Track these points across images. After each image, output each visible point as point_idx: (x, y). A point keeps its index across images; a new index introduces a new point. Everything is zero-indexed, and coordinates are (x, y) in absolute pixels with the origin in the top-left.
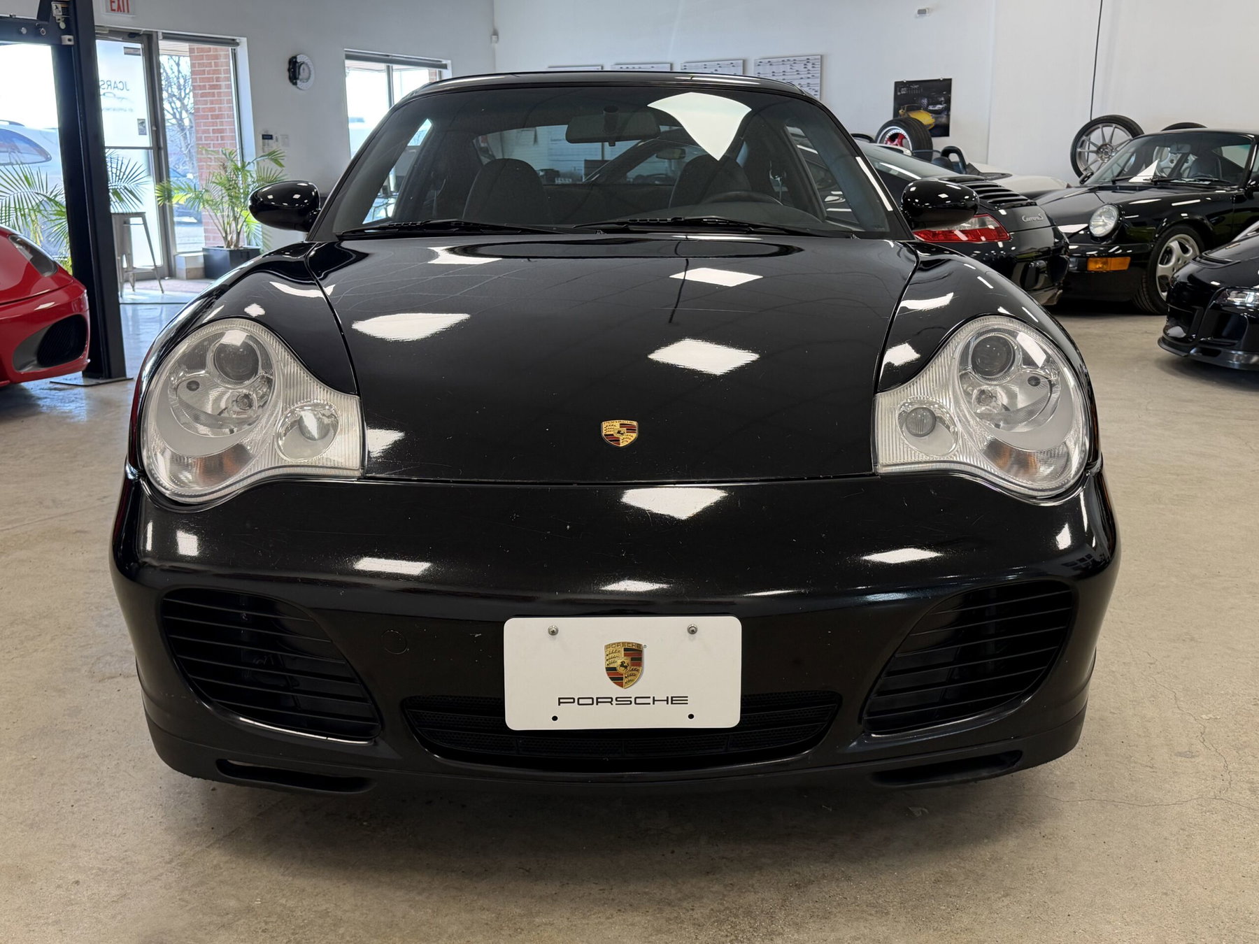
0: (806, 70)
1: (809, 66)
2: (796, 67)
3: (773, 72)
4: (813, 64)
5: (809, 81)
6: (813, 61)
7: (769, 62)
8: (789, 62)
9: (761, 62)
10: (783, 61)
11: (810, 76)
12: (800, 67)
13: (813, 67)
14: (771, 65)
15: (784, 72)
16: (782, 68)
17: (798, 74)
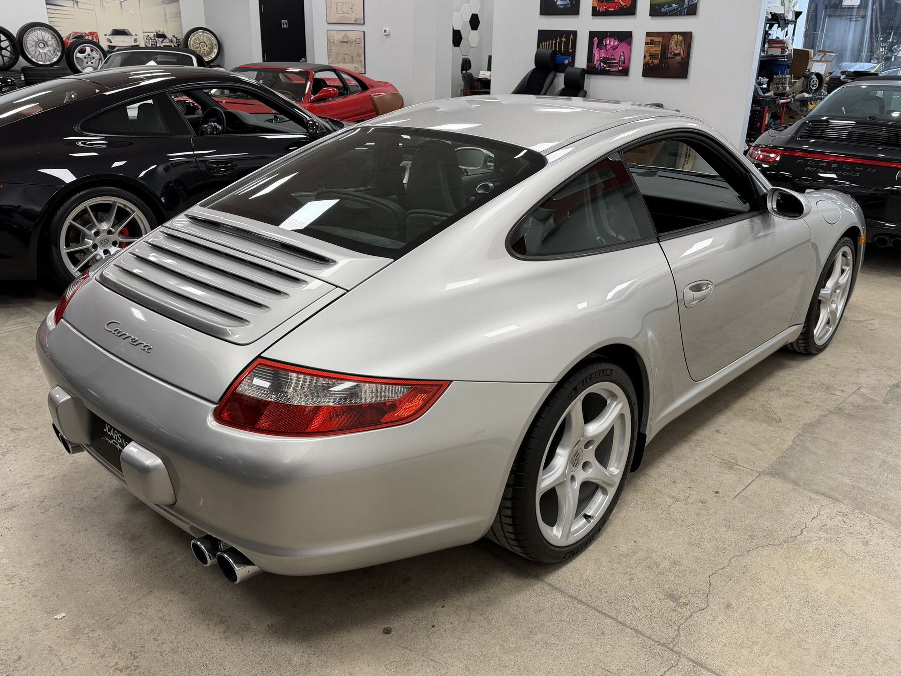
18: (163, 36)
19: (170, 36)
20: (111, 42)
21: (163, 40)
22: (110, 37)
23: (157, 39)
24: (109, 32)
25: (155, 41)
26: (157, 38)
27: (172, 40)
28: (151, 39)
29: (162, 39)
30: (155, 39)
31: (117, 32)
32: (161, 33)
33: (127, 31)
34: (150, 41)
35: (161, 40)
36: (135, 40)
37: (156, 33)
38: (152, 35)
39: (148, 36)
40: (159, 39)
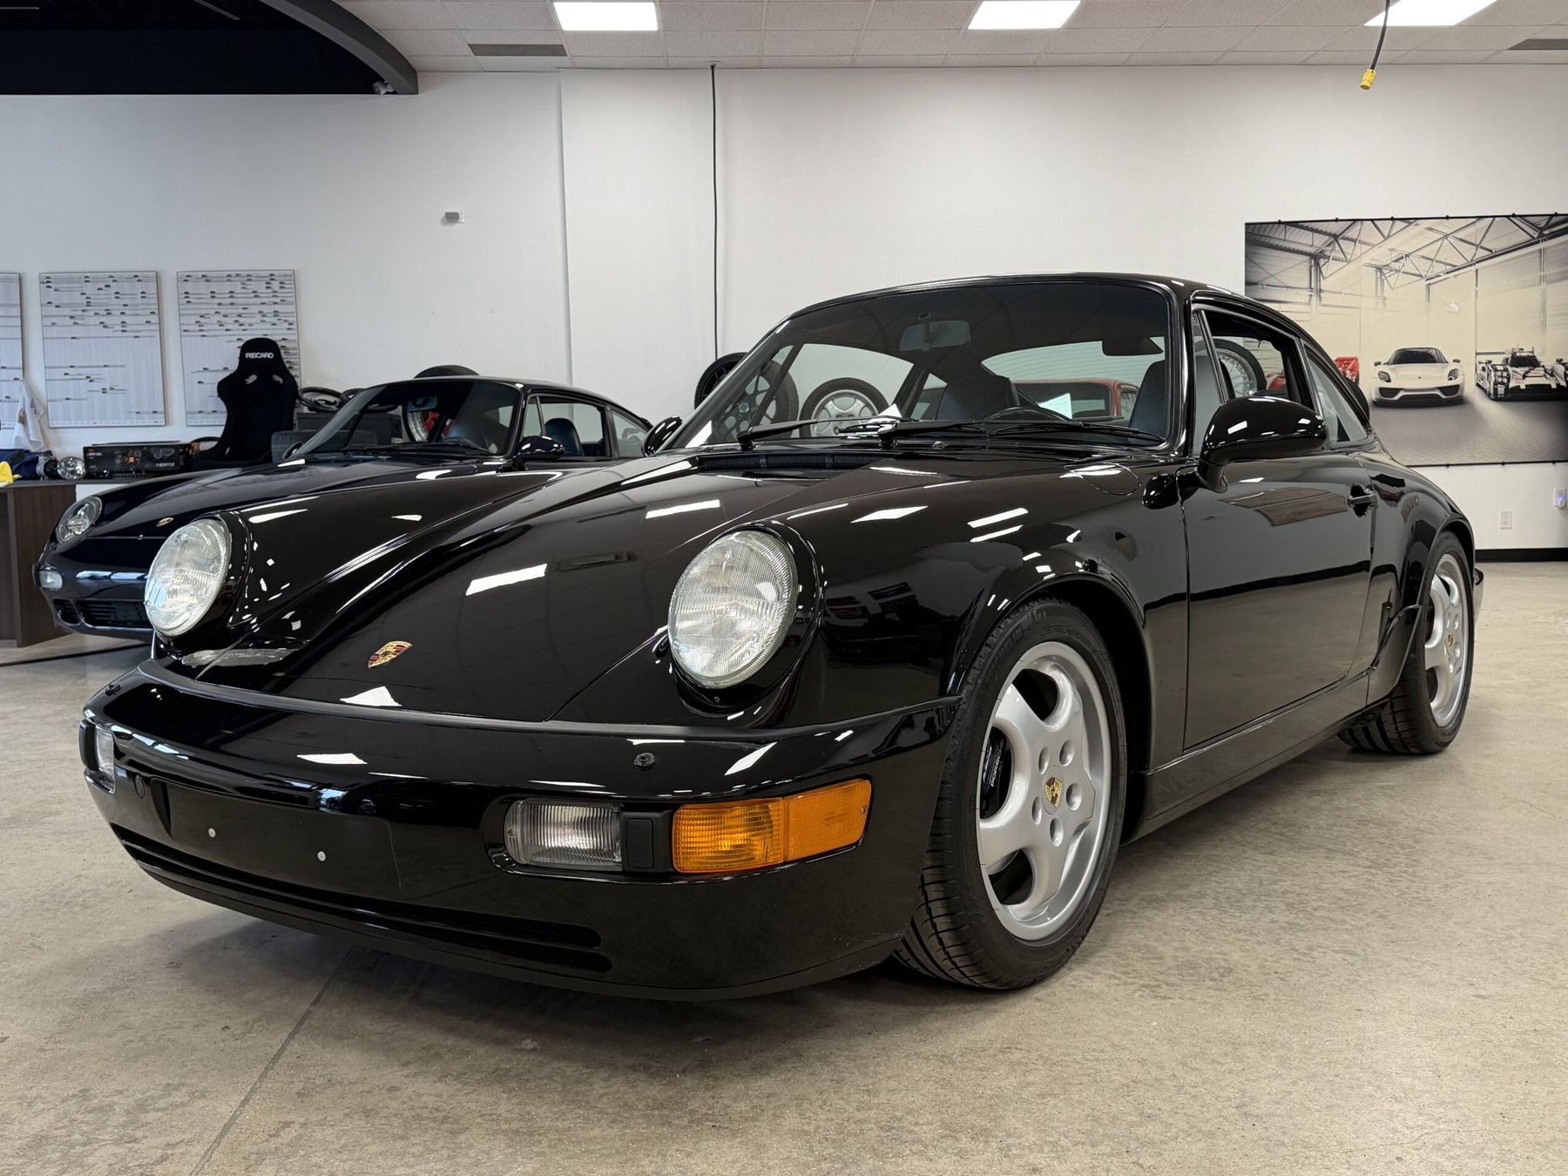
0: (270, 291)
1: (276, 285)
2: (252, 286)
3: (212, 292)
4: (281, 283)
5: (277, 308)
6: (281, 279)
7: (204, 276)
8: (238, 278)
9: (188, 276)
10: (228, 276)
11: (277, 300)
12: (261, 287)
13: (281, 287)
14: (207, 281)
15: (231, 292)
16: (227, 287)
17: (256, 296)
18: (1530, 362)
19: (1547, 361)
20: (1389, 381)
21: (1527, 372)
22: (1386, 369)
23: (1510, 369)
24: (1389, 354)
25: (1505, 374)
26: (1512, 366)
27: (1552, 370)
28: (1496, 370)
29: (1526, 369)
30: (1506, 370)
31: (1407, 357)
32: (1523, 354)
33: (1434, 353)
34: (1493, 373)
35: (1521, 370)
36: (1453, 374)
37: (1509, 356)
38: (1498, 360)
39: (1490, 362)
40: (1518, 370)
